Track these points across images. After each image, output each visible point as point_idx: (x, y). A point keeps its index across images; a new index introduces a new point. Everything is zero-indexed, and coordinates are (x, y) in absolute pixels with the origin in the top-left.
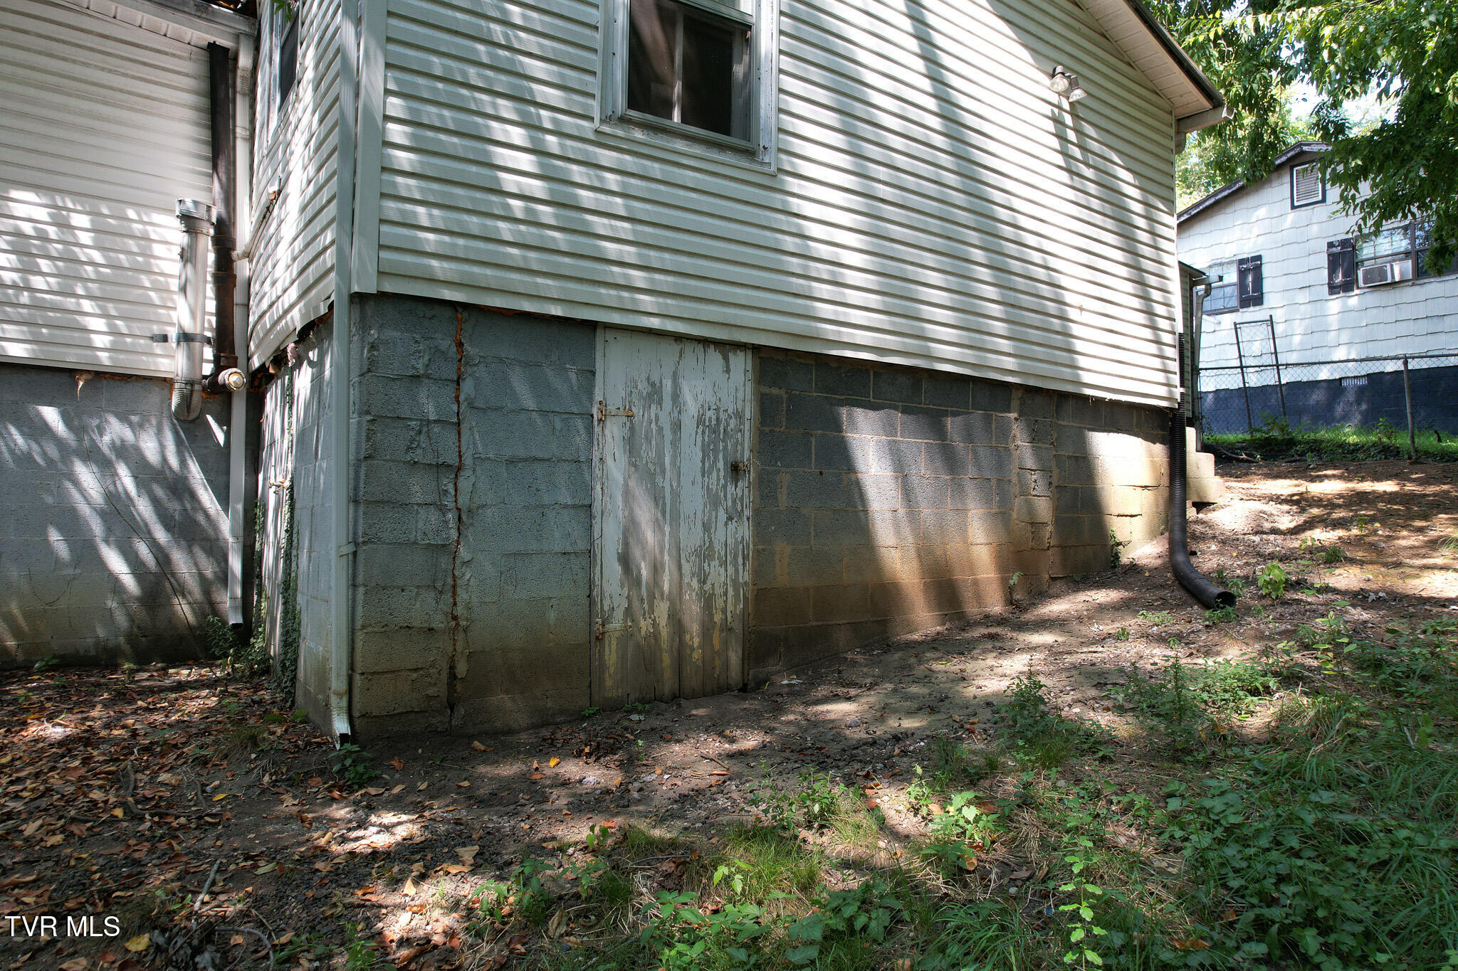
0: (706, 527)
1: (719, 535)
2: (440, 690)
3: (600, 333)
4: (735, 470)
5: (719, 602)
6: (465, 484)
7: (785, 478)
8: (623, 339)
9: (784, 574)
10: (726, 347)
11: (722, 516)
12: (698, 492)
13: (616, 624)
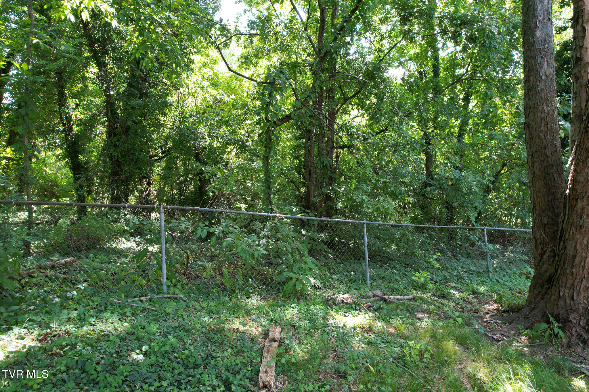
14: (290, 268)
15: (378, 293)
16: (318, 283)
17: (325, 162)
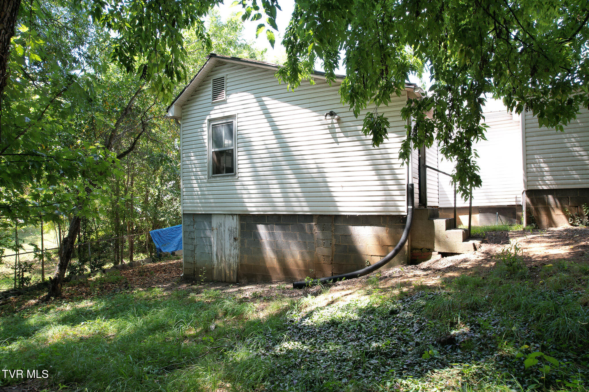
0: (230, 250)
1: (232, 252)
2: (193, 272)
3: (213, 215)
4: (235, 239)
5: (232, 265)
6: (195, 241)
7: (246, 241)
8: (215, 216)
9: (245, 261)
10: (232, 215)
11: (233, 248)
12: (229, 243)
13: (215, 267)
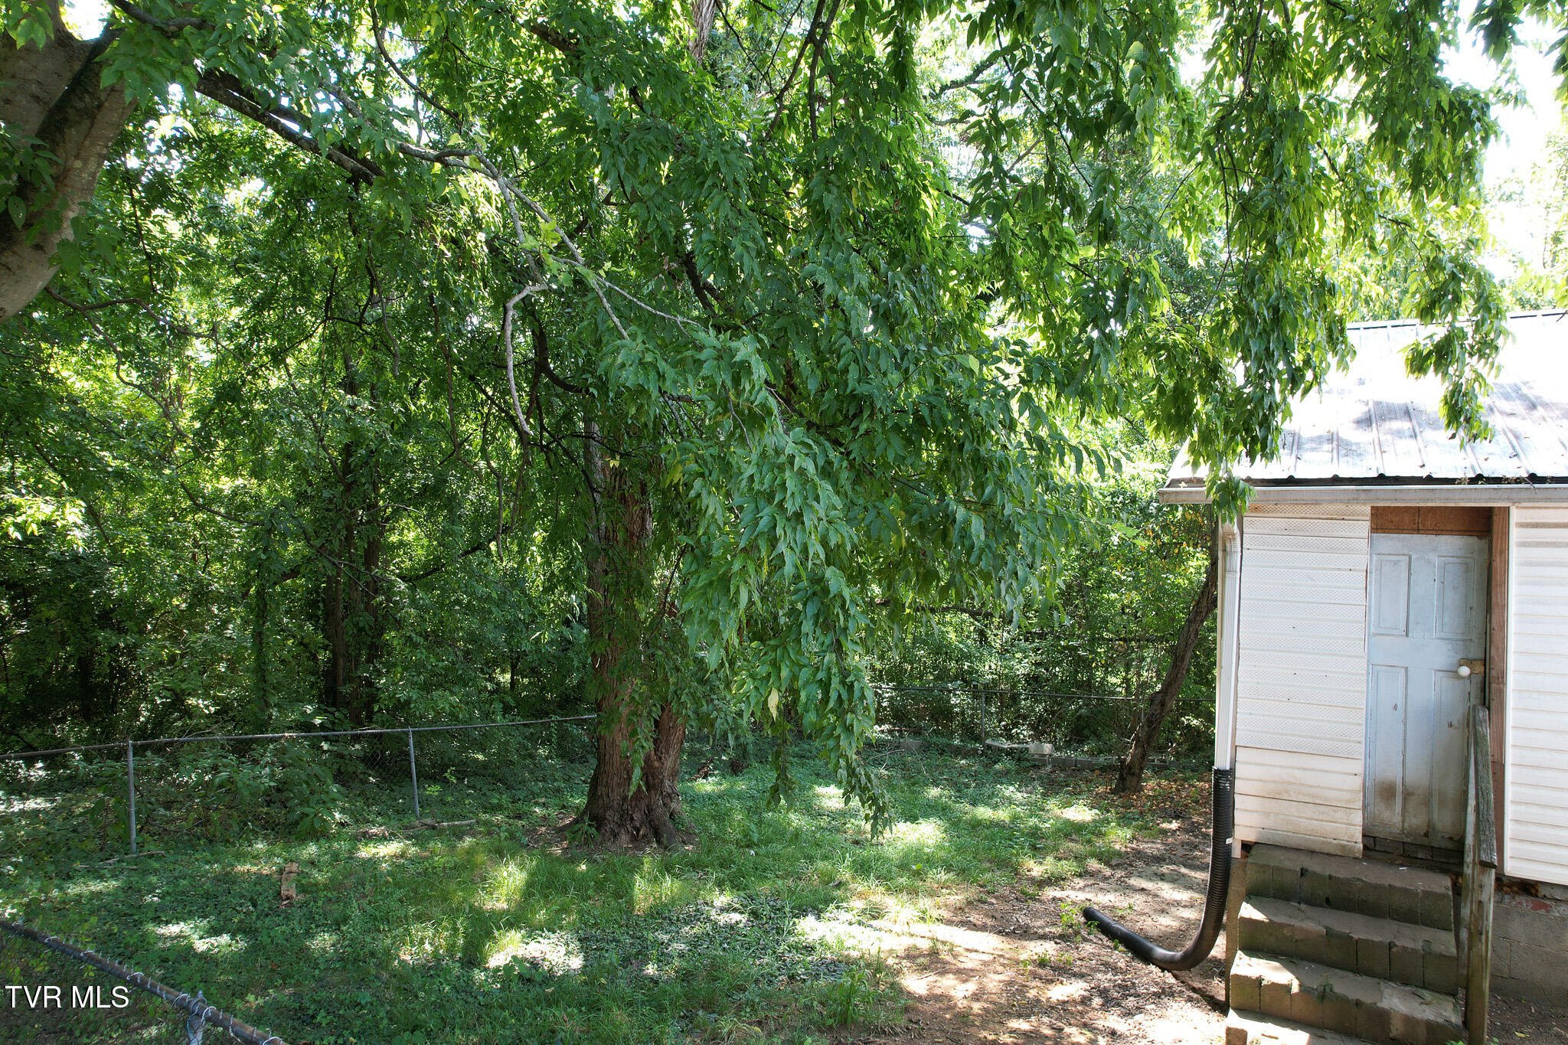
14: (304, 802)
15: (429, 821)
16: (346, 819)
17: (361, 625)
